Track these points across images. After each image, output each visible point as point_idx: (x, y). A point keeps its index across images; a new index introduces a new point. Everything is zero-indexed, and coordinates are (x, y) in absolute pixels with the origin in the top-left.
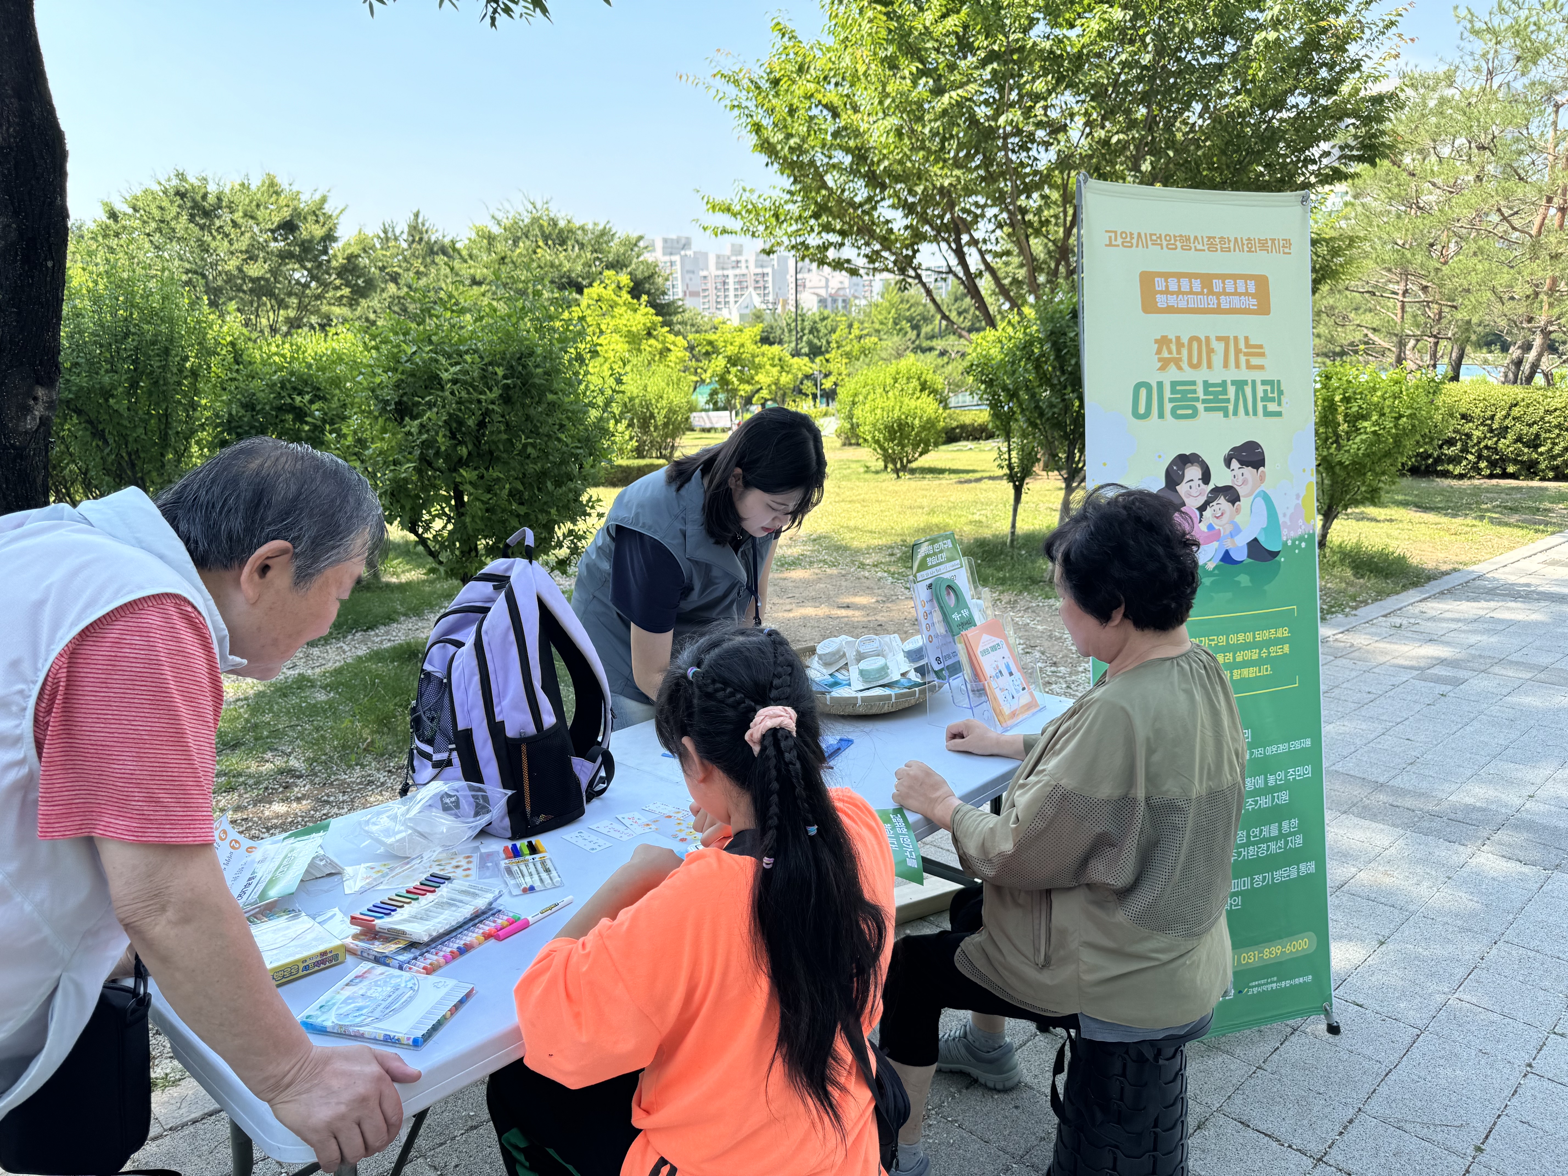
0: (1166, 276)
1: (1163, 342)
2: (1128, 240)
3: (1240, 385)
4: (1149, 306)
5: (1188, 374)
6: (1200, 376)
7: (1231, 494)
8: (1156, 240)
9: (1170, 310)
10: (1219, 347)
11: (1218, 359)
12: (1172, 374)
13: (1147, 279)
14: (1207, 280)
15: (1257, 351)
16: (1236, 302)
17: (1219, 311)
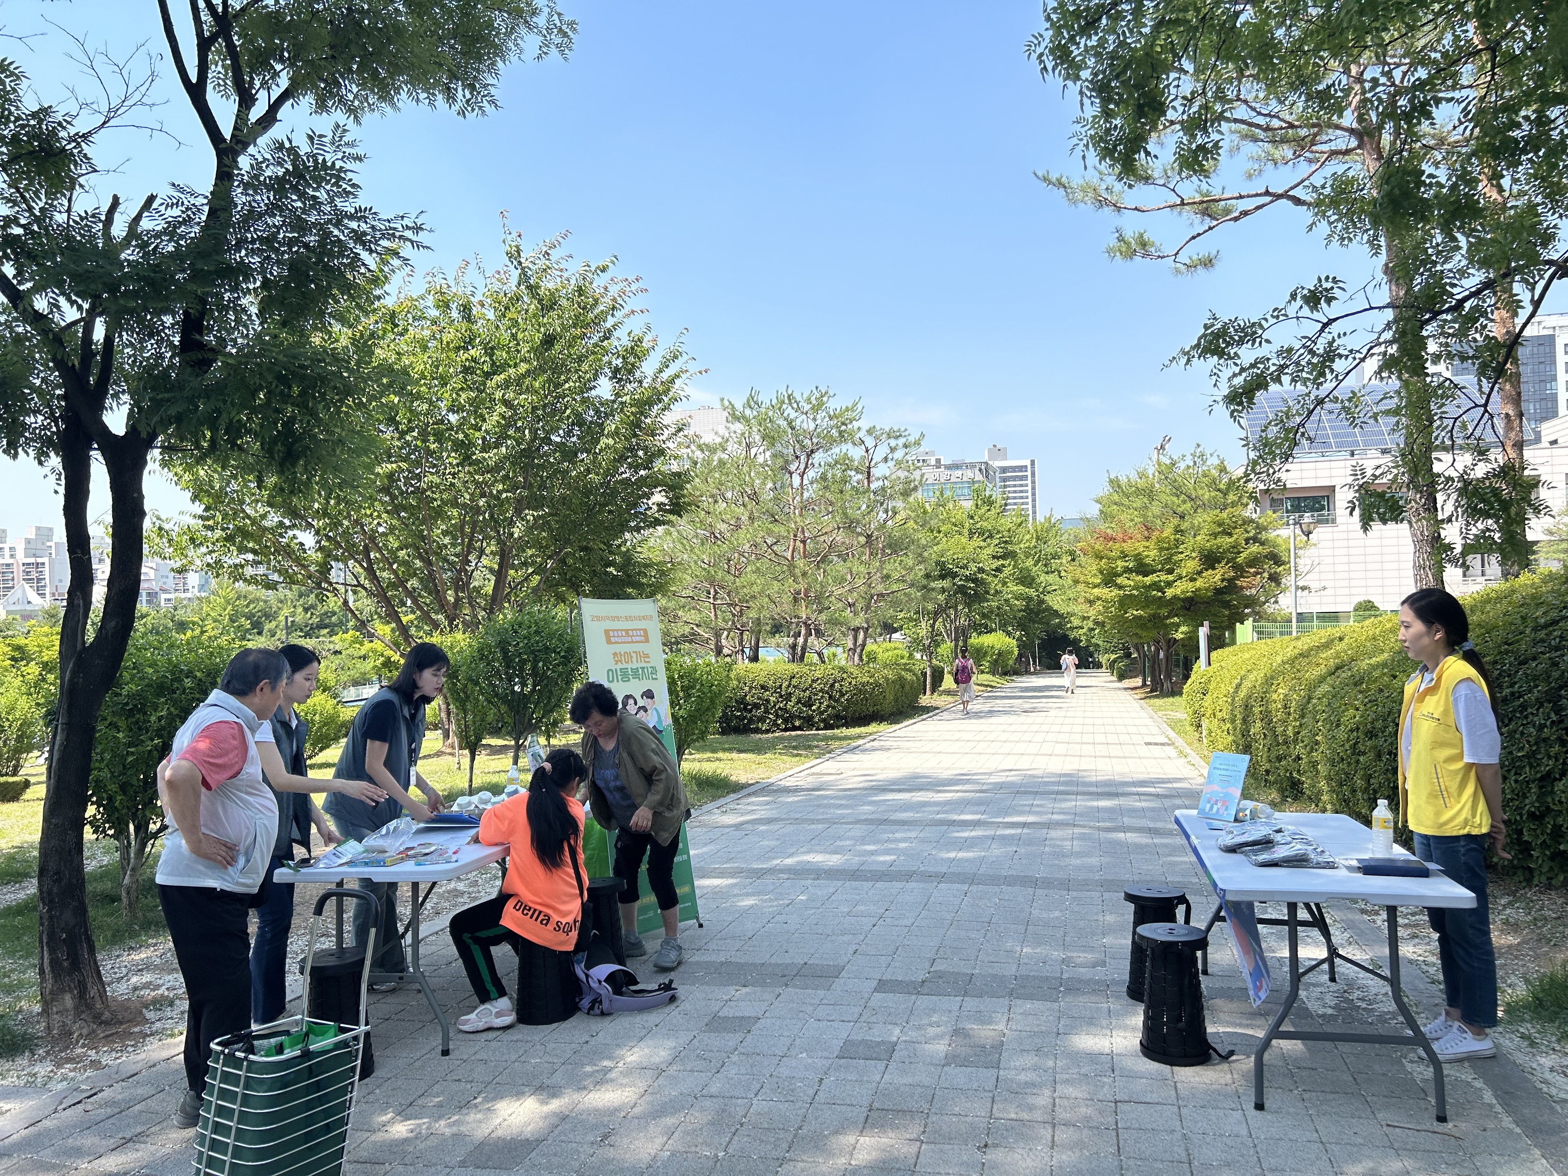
0: (613, 630)
1: (615, 654)
2: (598, 619)
3: (643, 668)
4: (609, 642)
5: (625, 666)
6: (629, 666)
7: (644, 709)
8: (608, 618)
9: (616, 643)
10: (634, 655)
11: (634, 659)
12: (619, 666)
13: (607, 632)
14: (627, 631)
15: (647, 656)
16: (638, 639)
17: (632, 642)
